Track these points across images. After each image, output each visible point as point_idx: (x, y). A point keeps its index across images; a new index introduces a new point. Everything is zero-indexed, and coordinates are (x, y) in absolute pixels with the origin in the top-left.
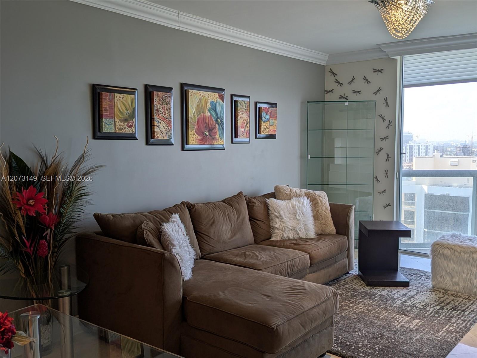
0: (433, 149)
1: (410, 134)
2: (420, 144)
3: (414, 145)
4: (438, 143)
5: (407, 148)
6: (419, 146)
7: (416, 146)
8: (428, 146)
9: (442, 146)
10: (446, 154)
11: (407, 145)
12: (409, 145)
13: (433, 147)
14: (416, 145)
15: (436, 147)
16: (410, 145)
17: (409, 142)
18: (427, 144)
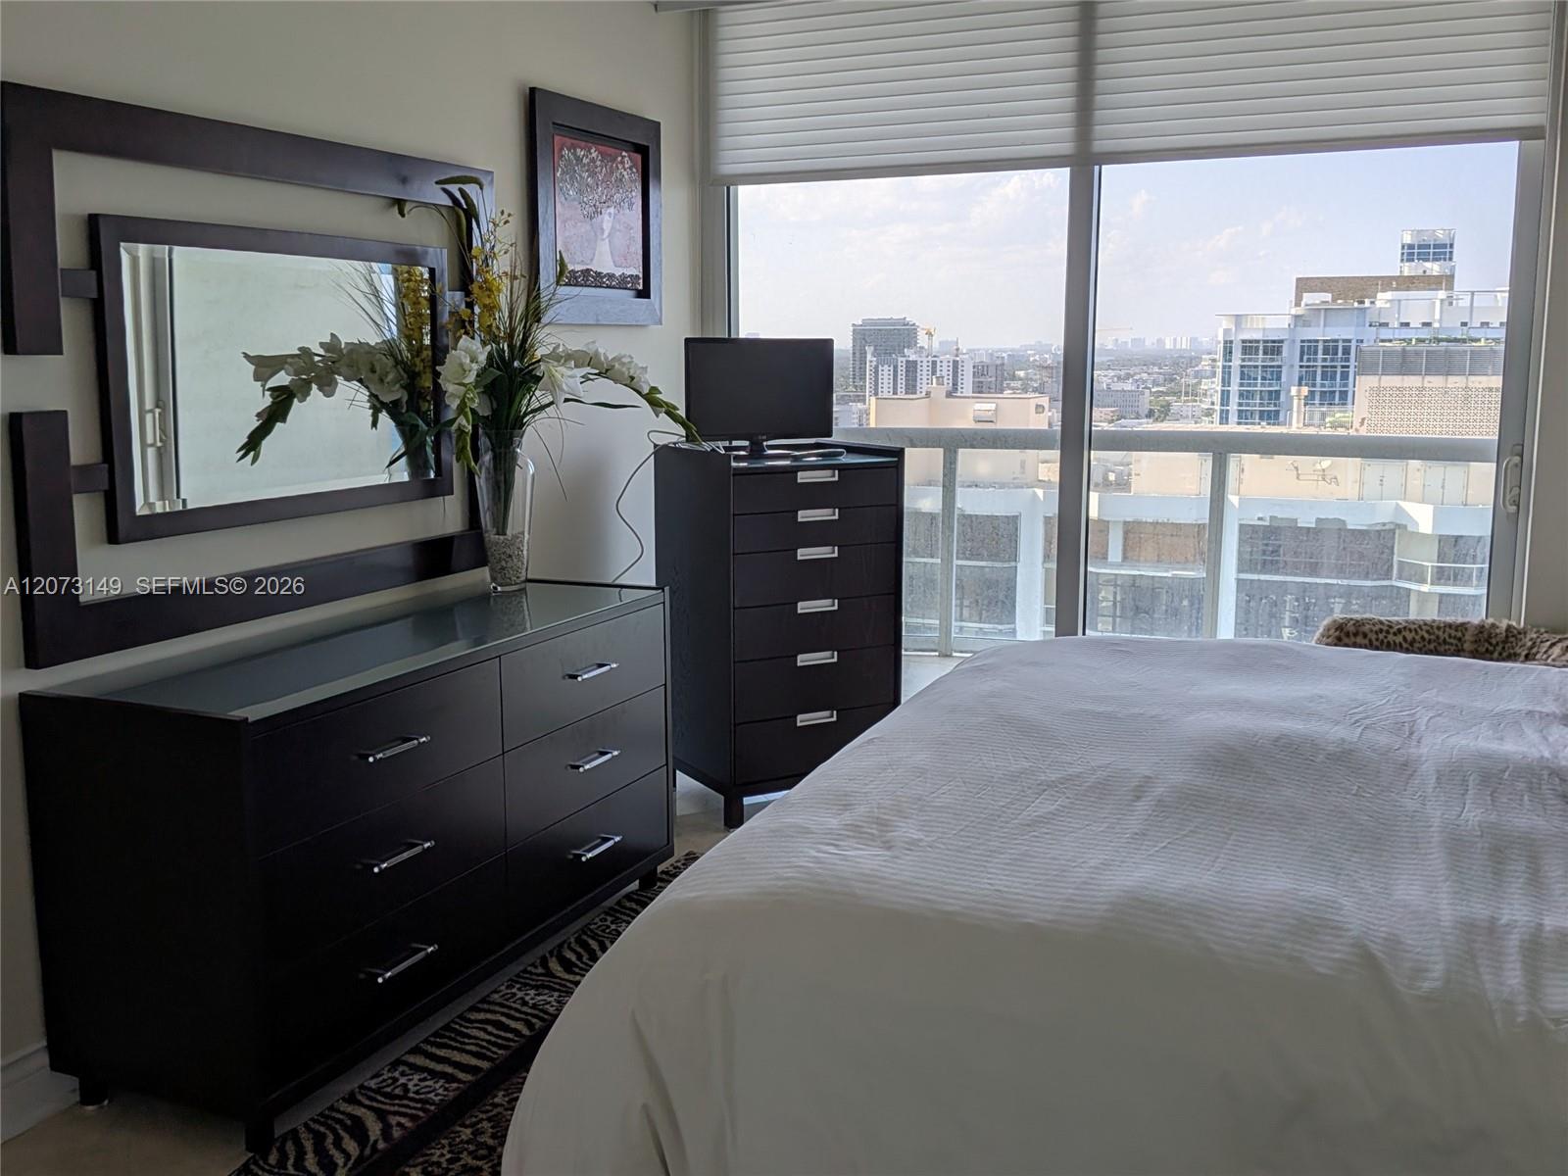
0: (974, 372)
1: (908, 324)
2: (935, 356)
3: (919, 359)
4: (992, 355)
5: (900, 368)
6: (934, 363)
7: (925, 364)
8: (960, 364)
9: (999, 362)
10: (1013, 389)
11: (900, 359)
12: (904, 359)
13: (974, 367)
14: (925, 360)
15: (983, 366)
16: (907, 361)
17: (906, 350)
18: (958, 359)
